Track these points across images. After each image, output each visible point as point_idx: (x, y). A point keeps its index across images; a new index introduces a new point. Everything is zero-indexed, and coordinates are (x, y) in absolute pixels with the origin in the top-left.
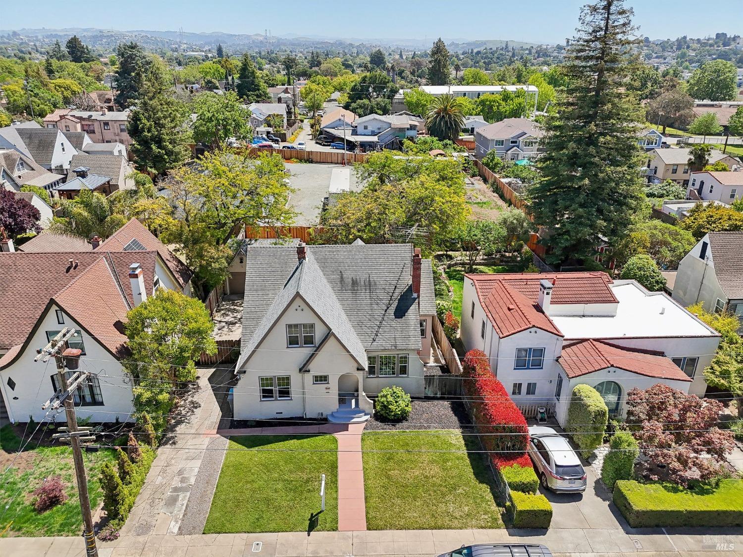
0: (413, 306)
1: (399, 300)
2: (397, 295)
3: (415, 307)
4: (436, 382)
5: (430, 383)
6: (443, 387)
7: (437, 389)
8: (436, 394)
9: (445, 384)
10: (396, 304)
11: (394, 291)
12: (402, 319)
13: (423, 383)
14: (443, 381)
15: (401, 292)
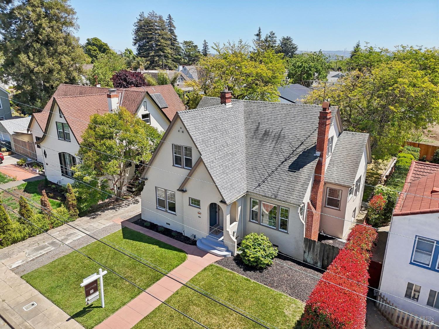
0: (311, 163)
1: (300, 155)
2: (300, 150)
3: (313, 164)
4: (317, 250)
5: (310, 248)
6: (325, 258)
7: (318, 258)
8: (316, 263)
9: (328, 256)
10: (295, 158)
11: (299, 146)
12: (295, 173)
13: (302, 245)
14: (325, 250)
15: (305, 149)
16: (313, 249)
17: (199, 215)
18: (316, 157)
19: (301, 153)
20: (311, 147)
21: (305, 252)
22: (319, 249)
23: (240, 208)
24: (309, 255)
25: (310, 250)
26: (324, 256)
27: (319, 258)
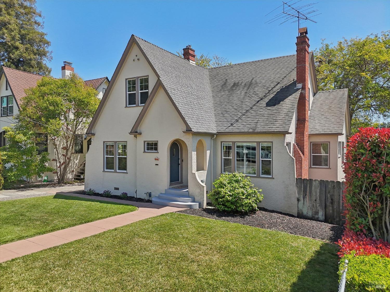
0: (293, 95)
3: (296, 95)
4: (316, 192)
5: (305, 191)
6: (328, 204)
7: (318, 205)
8: (317, 213)
9: (332, 200)
10: (272, 96)
11: (275, 86)
12: (275, 107)
13: (294, 191)
14: (327, 191)
15: (283, 86)
16: (310, 192)
17: (157, 162)
18: (298, 89)
19: (279, 90)
20: (289, 84)
21: (298, 200)
22: (318, 191)
23: (208, 152)
24: (305, 203)
25: (306, 195)
26: (327, 200)
27: (321, 205)
